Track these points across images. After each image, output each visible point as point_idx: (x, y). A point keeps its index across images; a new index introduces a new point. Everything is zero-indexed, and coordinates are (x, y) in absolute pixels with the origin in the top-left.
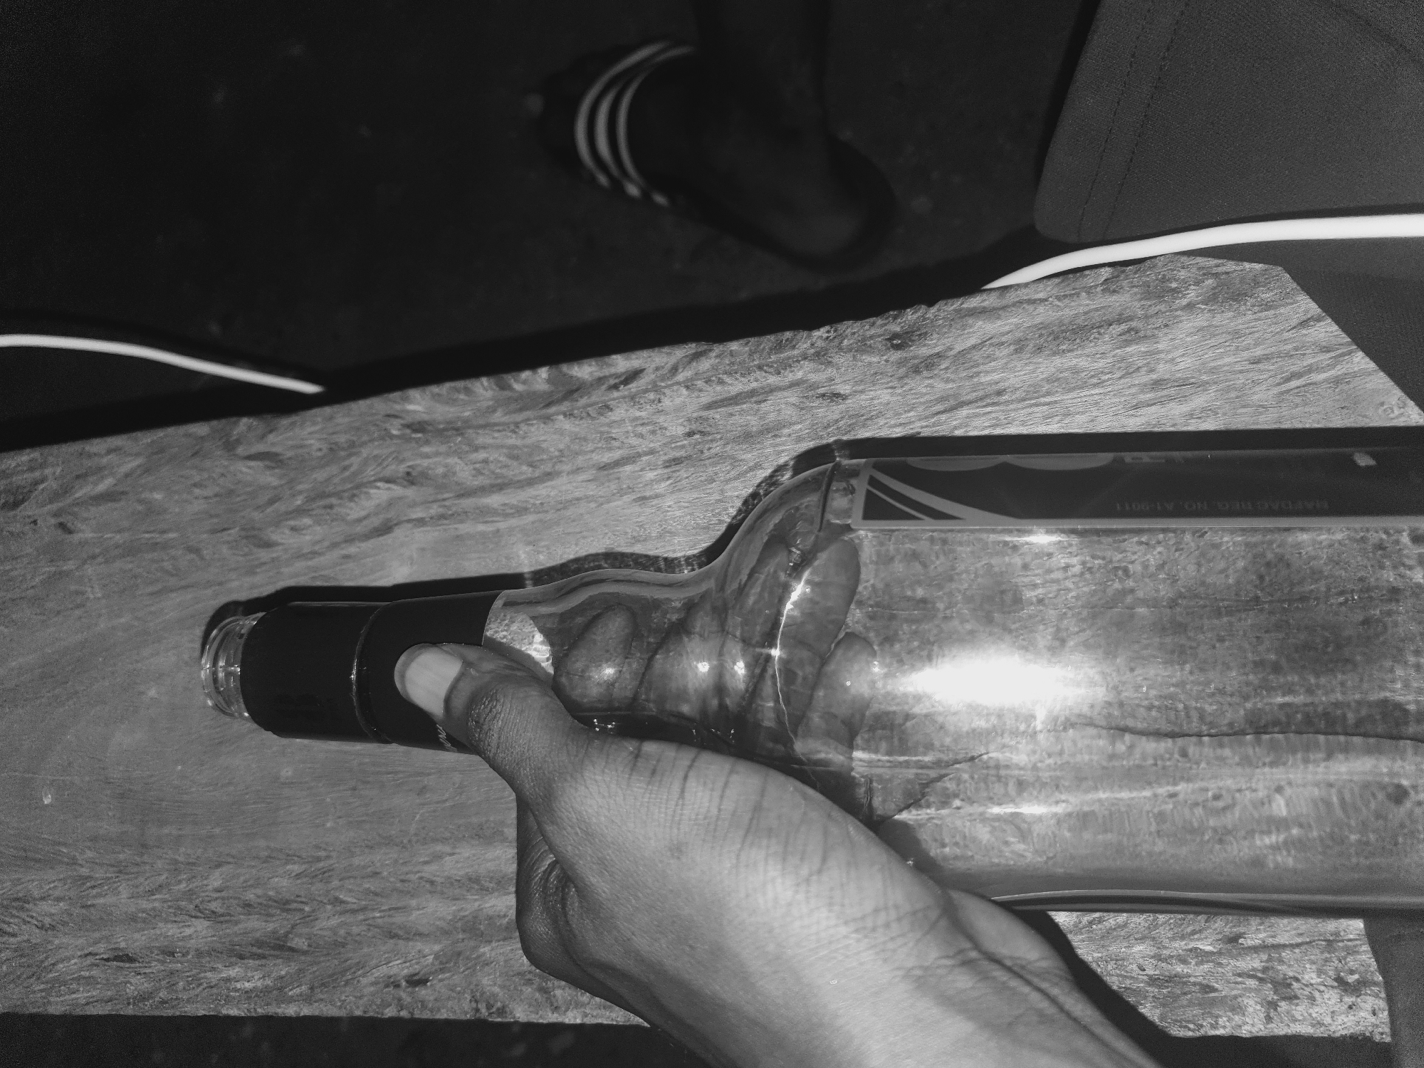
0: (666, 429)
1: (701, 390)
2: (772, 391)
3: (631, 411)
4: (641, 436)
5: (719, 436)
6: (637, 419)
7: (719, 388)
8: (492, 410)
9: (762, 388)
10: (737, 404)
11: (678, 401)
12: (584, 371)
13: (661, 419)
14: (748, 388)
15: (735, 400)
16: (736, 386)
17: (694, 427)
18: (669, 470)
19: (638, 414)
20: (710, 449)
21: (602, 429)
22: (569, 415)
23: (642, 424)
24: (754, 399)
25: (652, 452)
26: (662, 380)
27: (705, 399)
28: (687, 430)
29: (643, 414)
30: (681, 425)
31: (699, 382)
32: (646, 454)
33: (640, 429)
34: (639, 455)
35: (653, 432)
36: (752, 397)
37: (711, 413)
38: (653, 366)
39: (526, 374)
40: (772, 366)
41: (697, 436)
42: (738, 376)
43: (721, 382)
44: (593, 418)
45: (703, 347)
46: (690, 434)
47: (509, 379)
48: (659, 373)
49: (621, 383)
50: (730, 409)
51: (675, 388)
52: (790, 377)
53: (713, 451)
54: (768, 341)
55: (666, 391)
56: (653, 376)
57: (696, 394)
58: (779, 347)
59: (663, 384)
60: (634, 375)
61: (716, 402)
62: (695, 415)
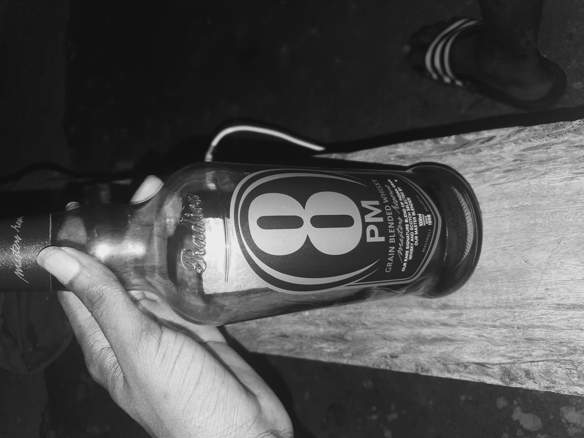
0: (504, 158)
1: (520, 144)
2: (553, 144)
3: (490, 151)
4: (494, 161)
5: (528, 162)
6: (491, 155)
7: (529, 143)
8: (432, 151)
9: (548, 143)
10: (537, 149)
11: (510, 148)
12: (470, 137)
13: (503, 155)
14: (542, 143)
15: (536, 148)
16: (536, 143)
17: (517, 158)
18: (506, 174)
19: (493, 153)
20: (524, 166)
21: (477, 158)
22: (463, 153)
23: (495, 157)
24: (545, 147)
25: (498, 167)
26: (504, 140)
27: (522, 147)
28: (514, 159)
29: (495, 153)
30: (512, 157)
31: (520, 141)
32: (495, 168)
33: (494, 159)
34: (493, 168)
35: (499, 160)
36: (544, 146)
37: (525, 153)
38: (500, 135)
39: (445, 138)
40: (553, 135)
41: (518, 162)
42: (537, 139)
43: (530, 141)
44: (473, 154)
45: (521, 128)
46: (515, 161)
47: (439, 140)
48: (502, 138)
49: (486, 141)
50: (534, 151)
51: (509, 143)
52: (561, 139)
53: (525, 167)
54: (552, 125)
55: (505, 144)
56: (499, 139)
57: (519, 145)
58: (557, 128)
59: (504, 142)
60: (491, 139)
61: (527, 148)
62: (518, 153)
